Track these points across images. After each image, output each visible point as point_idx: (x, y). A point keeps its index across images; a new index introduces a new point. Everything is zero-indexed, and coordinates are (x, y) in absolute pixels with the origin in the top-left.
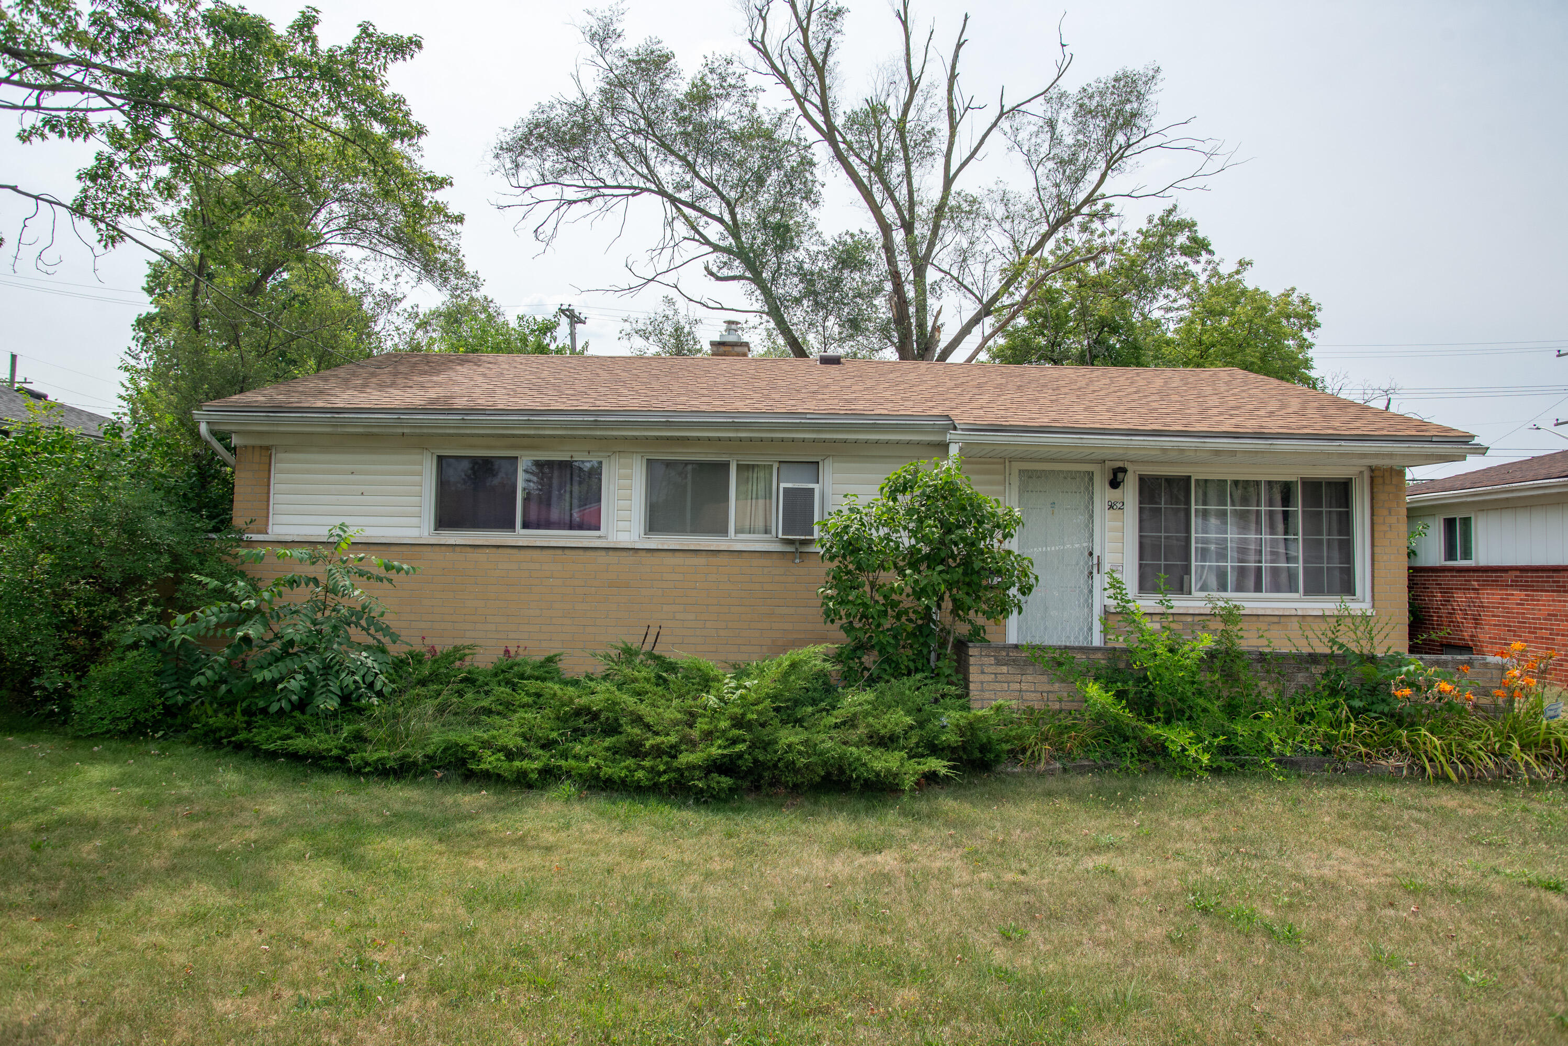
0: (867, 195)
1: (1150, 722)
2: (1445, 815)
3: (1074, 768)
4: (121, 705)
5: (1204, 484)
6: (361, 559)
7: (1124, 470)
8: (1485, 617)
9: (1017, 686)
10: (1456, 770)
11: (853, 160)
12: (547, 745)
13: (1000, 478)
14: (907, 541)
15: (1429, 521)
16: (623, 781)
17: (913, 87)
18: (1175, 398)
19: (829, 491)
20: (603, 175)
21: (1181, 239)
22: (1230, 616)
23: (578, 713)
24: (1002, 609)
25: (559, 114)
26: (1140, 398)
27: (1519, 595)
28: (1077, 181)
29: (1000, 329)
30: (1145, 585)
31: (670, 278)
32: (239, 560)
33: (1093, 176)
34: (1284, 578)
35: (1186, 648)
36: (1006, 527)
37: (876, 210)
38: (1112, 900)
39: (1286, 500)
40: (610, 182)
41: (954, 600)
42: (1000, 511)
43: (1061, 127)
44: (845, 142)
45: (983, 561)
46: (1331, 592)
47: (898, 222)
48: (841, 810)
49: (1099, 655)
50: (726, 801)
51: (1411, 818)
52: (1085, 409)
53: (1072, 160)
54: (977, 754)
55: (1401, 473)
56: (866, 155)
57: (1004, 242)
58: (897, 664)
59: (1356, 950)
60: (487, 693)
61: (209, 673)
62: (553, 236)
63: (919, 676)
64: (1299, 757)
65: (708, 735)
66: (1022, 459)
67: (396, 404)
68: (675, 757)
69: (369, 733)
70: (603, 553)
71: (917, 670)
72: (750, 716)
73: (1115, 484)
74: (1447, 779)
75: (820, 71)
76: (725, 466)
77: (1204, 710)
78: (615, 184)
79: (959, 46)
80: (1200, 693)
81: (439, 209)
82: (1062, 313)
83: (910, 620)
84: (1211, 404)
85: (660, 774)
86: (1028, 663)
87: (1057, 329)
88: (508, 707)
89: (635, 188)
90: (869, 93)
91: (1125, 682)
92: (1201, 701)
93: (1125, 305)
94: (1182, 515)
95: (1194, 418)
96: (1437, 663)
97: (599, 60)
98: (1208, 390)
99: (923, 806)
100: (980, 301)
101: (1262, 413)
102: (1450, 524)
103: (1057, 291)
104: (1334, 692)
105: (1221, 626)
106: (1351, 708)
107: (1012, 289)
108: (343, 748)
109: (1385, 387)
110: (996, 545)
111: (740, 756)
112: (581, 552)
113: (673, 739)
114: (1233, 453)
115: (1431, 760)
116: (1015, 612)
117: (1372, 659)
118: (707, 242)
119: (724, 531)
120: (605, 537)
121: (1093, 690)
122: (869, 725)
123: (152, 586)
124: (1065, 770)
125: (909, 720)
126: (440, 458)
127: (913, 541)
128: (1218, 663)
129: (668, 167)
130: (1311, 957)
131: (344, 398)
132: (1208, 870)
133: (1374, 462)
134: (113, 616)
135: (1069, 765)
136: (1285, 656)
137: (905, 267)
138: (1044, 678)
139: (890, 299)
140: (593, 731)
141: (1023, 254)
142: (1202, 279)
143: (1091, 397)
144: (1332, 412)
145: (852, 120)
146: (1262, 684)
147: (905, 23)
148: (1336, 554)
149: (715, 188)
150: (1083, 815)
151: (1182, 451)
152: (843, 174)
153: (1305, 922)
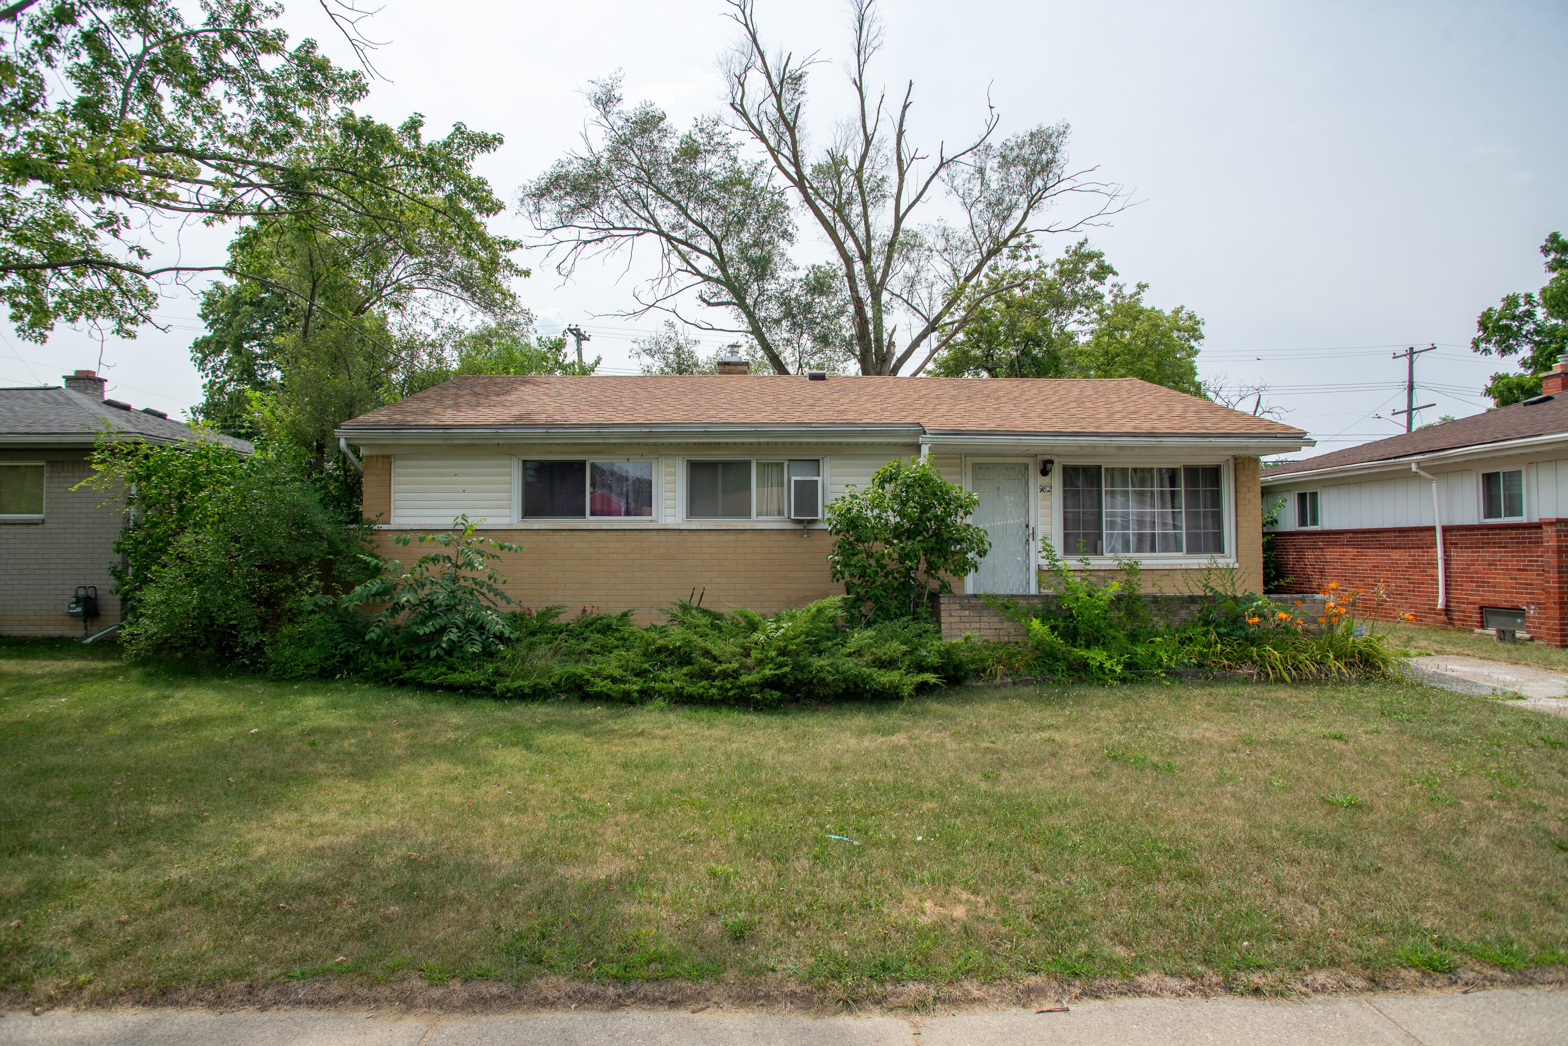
0: (832, 233)
1: (1075, 647)
2: (1278, 702)
3: (1021, 682)
4: (309, 654)
5: (1111, 471)
6: (482, 542)
7: (1052, 462)
8: (1328, 570)
9: (978, 625)
10: (1290, 674)
11: (819, 203)
12: (640, 674)
13: (958, 469)
14: (893, 519)
15: (1286, 496)
16: (701, 696)
17: (868, 142)
18: (1089, 405)
19: (828, 480)
20: (611, 218)
21: (1091, 266)
22: (1132, 570)
23: (659, 650)
24: (963, 568)
25: (576, 168)
26: (1062, 405)
27: (1352, 551)
28: (1005, 219)
29: (944, 344)
30: (1068, 549)
31: (669, 304)
32: (374, 545)
33: (1018, 214)
34: (1172, 542)
35: (1100, 593)
36: (966, 507)
37: (840, 245)
38: (1054, 755)
39: (1173, 482)
40: (617, 225)
41: (928, 563)
42: (963, 495)
43: (988, 173)
44: (812, 188)
45: (950, 532)
46: (1206, 551)
47: (857, 254)
48: (859, 712)
49: (1036, 601)
50: (776, 708)
51: (1255, 705)
52: (1022, 416)
53: (1000, 201)
54: (952, 672)
55: (1256, 461)
56: (830, 199)
57: (946, 270)
58: (888, 610)
59: (1209, 774)
60: (585, 640)
61: (377, 630)
62: (571, 272)
63: (905, 619)
64: (1181, 669)
65: (760, 662)
66: (975, 455)
67: (492, 421)
68: (737, 678)
69: (504, 668)
70: (655, 533)
71: (902, 615)
72: (790, 647)
73: (1045, 472)
74: (1283, 681)
75: (792, 130)
76: (748, 464)
77: (1114, 638)
78: (621, 225)
79: (905, 107)
80: (1111, 626)
81: (509, 265)
82: (994, 330)
83: (896, 579)
84: (1116, 409)
85: (727, 690)
86: (986, 607)
87: (989, 343)
88: (605, 649)
89: (639, 229)
90: (829, 145)
91: (1056, 620)
92: (1111, 631)
93: (1046, 322)
94: (1095, 494)
95: (1103, 421)
96: (1280, 600)
97: (603, 121)
98: (1114, 398)
99: (917, 707)
100: (927, 320)
101: (1153, 416)
102: (1302, 497)
103: (990, 311)
104: (1206, 623)
105: (1125, 577)
106: (1218, 634)
107: (952, 310)
108: (488, 680)
109: (1257, 385)
110: (959, 520)
111: (785, 675)
112: (638, 533)
113: (735, 665)
114: (1132, 448)
115: (1273, 668)
116: (973, 570)
117: (1235, 598)
118: (698, 273)
119: (748, 515)
120: (656, 521)
121: (1036, 624)
122: (872, 654)
123: (316, 566)
124: (1014, 683)
125: (904, 648)
126: (524, 462)
127: (898, 519)
128: (1123, 605)
129: (665, 211)
130: (1180, 779)
131: (449, 417)
132: (1116, 737)
133: (1236, 453)
134: (289, 590)
135: (1017, 680)
136: (1172, 599)
137: (864, 292)
138: (996, 619)
139: (854, 319)
140: (672, 664)
141: (961, 281)
142: (1108, 299)
143: (1025, 405)
144: (1205, 415)
145: (818, 170)
146: (1155, 619)
147: (860, 89)
148: (1210, 521)
149: (705, 228)
150: (1030, 710)
151: (1094, 447)
152: (810, 213)
153: (1178, 761)
